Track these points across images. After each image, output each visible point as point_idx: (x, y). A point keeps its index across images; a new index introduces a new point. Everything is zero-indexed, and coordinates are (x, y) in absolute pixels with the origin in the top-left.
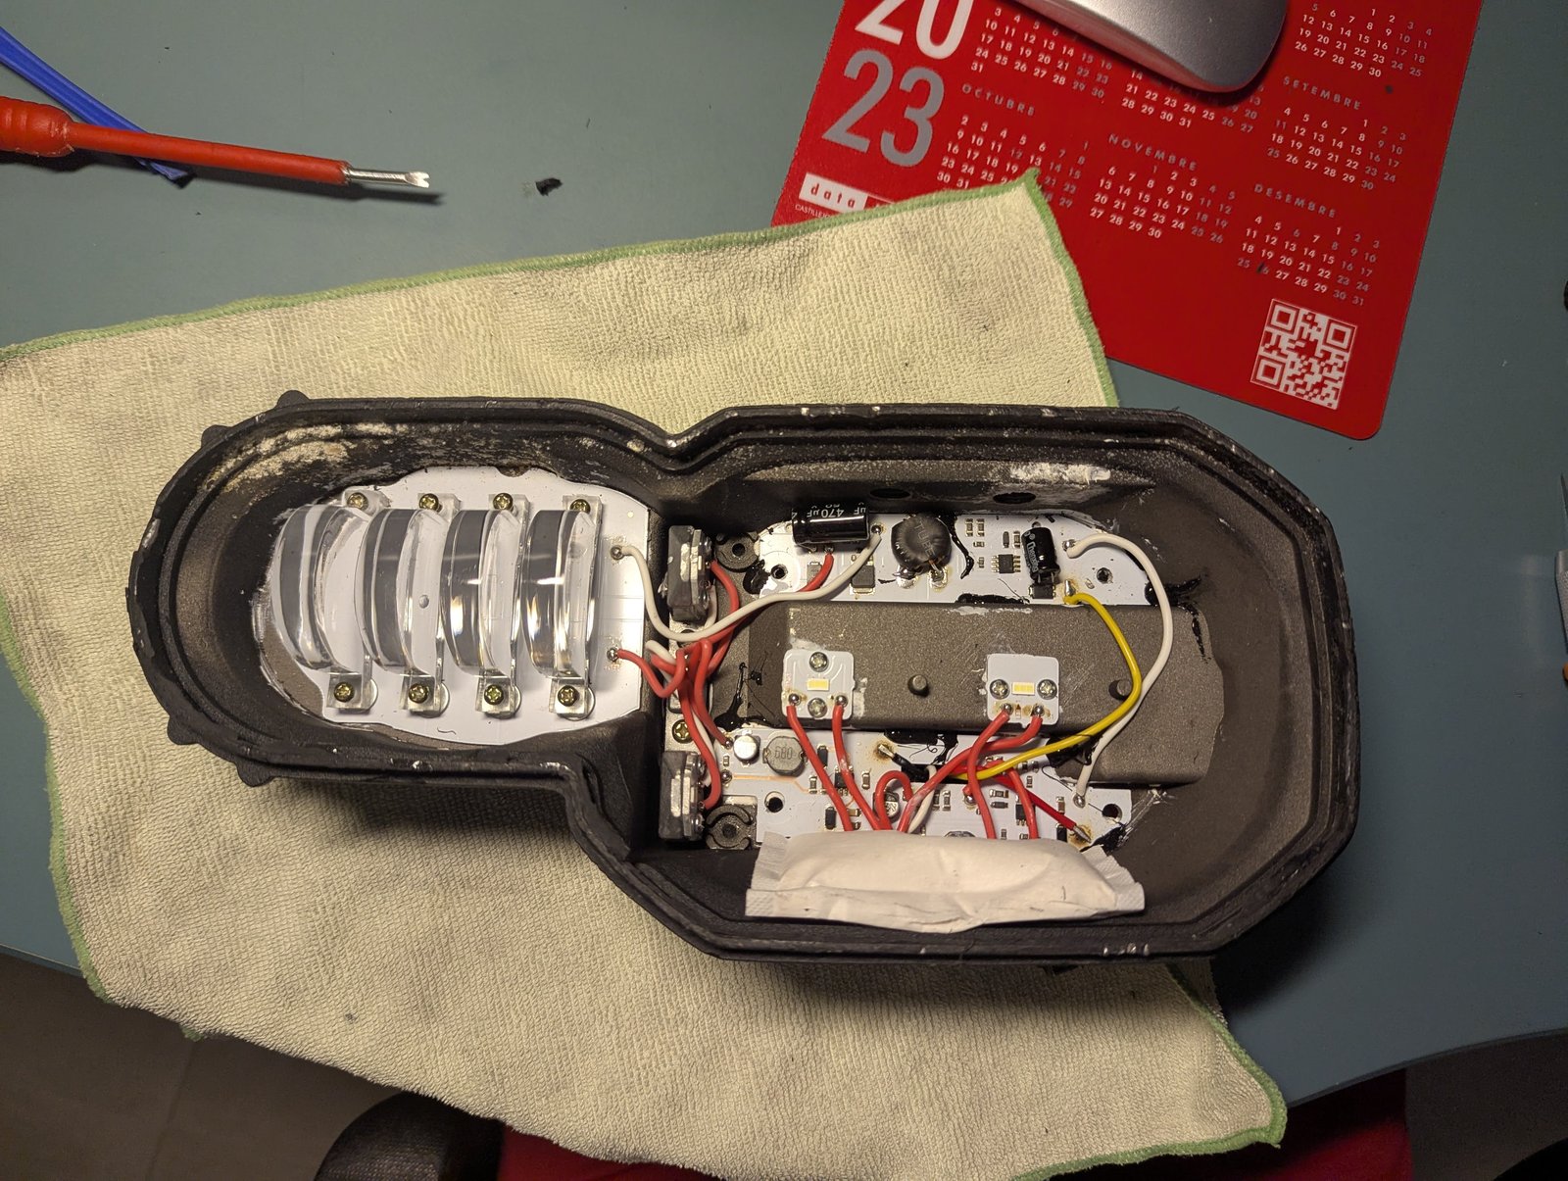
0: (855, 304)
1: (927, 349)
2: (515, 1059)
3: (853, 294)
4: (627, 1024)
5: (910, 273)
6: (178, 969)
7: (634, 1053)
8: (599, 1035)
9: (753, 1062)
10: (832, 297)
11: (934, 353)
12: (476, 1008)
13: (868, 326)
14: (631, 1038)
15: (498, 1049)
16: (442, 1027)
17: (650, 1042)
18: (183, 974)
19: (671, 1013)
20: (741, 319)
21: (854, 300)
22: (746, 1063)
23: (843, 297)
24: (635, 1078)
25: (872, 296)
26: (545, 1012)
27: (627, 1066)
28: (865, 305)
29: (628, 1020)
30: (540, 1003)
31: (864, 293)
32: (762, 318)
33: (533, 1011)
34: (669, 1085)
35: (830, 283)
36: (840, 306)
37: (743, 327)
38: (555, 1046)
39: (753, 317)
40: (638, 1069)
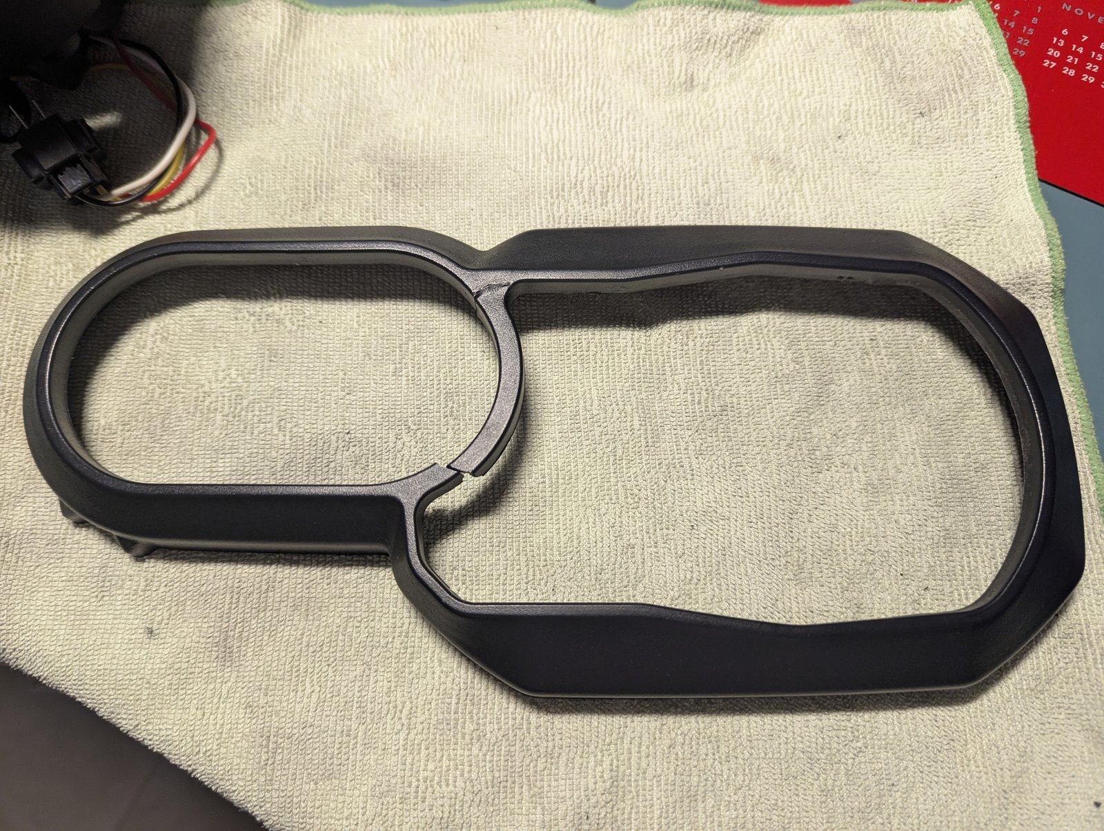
0: (797, 81)
1: (861, 125)
2: (295, 731)
3: (796, 71)
4: (419, 727)
5: (853, 62)
6: (15, 531)
7: (419, 761)
8: (388, 731)
9: (543, 809)
10: (777, 72)
11: (868, 130)
12: (274, 665)
13: (807, 101)
14: (419, 744)
15: (283, 714)
16: (234, 674)
17: (438, 755)
18: (18, 538)
19: (470, 727)
20: (689, 76)
21: (797, 77)
22: (535, 808)
23: (787, 72)
24: (413, 789)
25: (814, 76)
26: (339, 690)
27: (408, 773)
28: (807, 81)
29: (422, 723)
30: (338, 678)
31: (808, 73)
32: (708, 80)
33: (329, 684)
34: (446, 809)
35: (777, 59)
36: (782, 80)
37: (690, 83)
38: (339, 729)
39: (701, 76)
40: (418, 780)
